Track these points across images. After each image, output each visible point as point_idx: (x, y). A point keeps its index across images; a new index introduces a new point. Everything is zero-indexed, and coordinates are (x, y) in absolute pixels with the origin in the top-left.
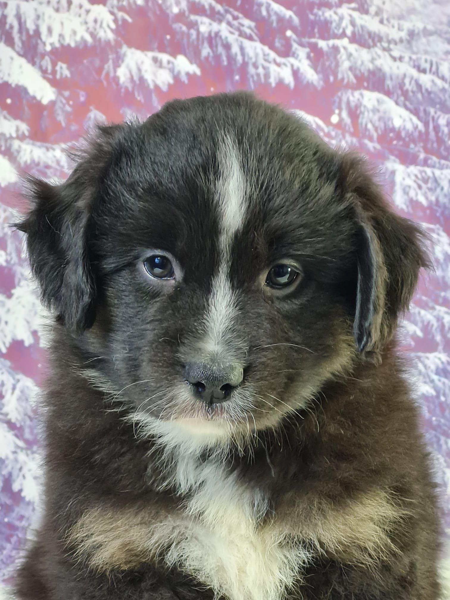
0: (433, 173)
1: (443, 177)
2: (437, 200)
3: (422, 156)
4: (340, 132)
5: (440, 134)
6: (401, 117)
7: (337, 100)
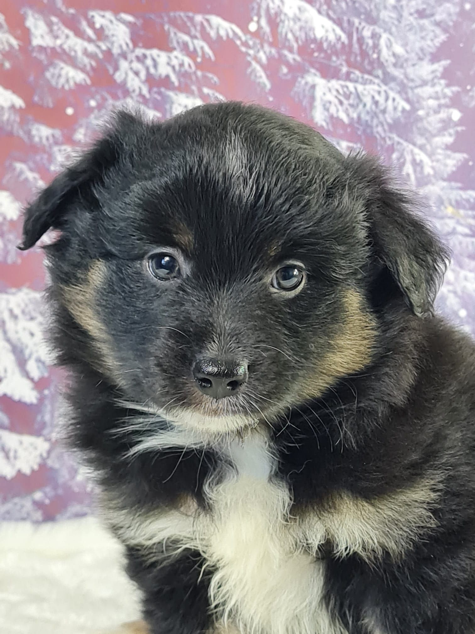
0: (356, 89)
1: (366, 93)
2: (359, 118)
3: (344, 69)
4: (258, 41)
5: (364, 47)
6: (323, 27)
7: (256, 6)
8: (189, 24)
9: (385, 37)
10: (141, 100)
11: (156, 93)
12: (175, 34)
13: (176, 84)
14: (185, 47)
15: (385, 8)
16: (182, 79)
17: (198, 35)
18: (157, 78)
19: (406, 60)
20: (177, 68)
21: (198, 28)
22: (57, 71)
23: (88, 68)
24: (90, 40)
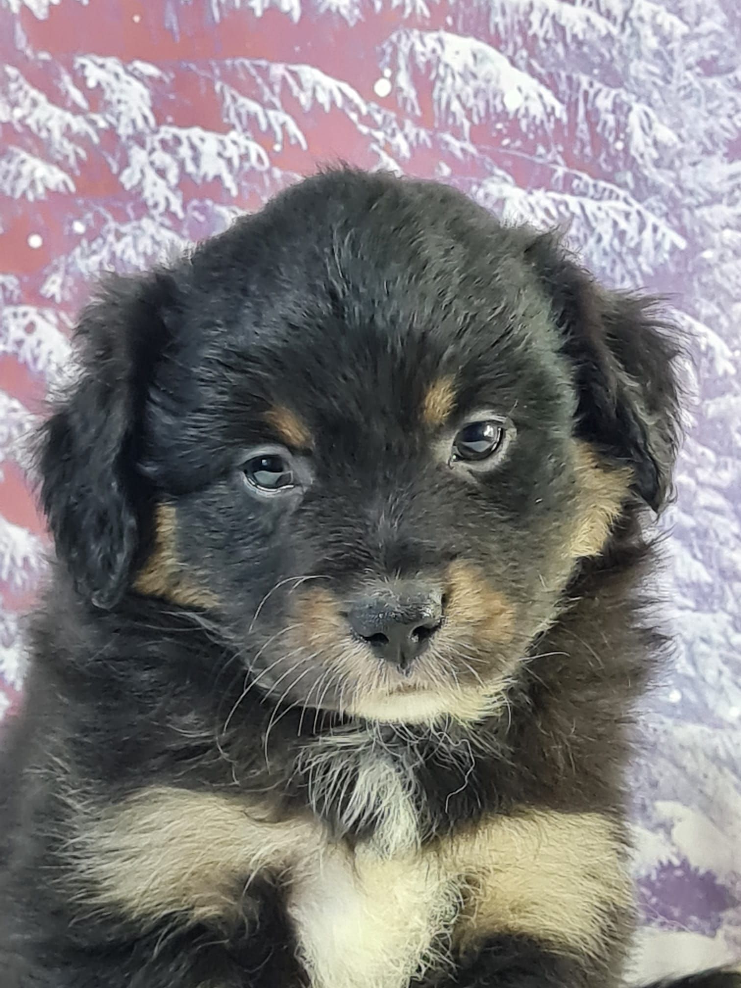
0: (582, 208)
1: (601, 215)
3: (561, 171)
4: (393, 115)
5: (599, 129)
6: (520, 90)
7: (389, 50)
8: (259, 80)
9: (638, 108)
10: (168, 222)
11: (195, 208)
12: (234, 99)
13: (234, 192)
14: (251, 124)
15: (640, 55)
16: (244, 184)
17: (277, 101)
18: (199, 181)
19: (680, 154)
20: (236, 162)
21: (277, 89)
22: (13, 167)
23: (72, 161)
24: (76, 110)
